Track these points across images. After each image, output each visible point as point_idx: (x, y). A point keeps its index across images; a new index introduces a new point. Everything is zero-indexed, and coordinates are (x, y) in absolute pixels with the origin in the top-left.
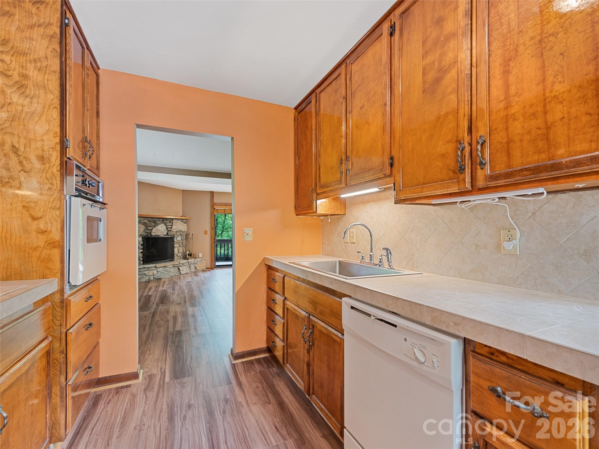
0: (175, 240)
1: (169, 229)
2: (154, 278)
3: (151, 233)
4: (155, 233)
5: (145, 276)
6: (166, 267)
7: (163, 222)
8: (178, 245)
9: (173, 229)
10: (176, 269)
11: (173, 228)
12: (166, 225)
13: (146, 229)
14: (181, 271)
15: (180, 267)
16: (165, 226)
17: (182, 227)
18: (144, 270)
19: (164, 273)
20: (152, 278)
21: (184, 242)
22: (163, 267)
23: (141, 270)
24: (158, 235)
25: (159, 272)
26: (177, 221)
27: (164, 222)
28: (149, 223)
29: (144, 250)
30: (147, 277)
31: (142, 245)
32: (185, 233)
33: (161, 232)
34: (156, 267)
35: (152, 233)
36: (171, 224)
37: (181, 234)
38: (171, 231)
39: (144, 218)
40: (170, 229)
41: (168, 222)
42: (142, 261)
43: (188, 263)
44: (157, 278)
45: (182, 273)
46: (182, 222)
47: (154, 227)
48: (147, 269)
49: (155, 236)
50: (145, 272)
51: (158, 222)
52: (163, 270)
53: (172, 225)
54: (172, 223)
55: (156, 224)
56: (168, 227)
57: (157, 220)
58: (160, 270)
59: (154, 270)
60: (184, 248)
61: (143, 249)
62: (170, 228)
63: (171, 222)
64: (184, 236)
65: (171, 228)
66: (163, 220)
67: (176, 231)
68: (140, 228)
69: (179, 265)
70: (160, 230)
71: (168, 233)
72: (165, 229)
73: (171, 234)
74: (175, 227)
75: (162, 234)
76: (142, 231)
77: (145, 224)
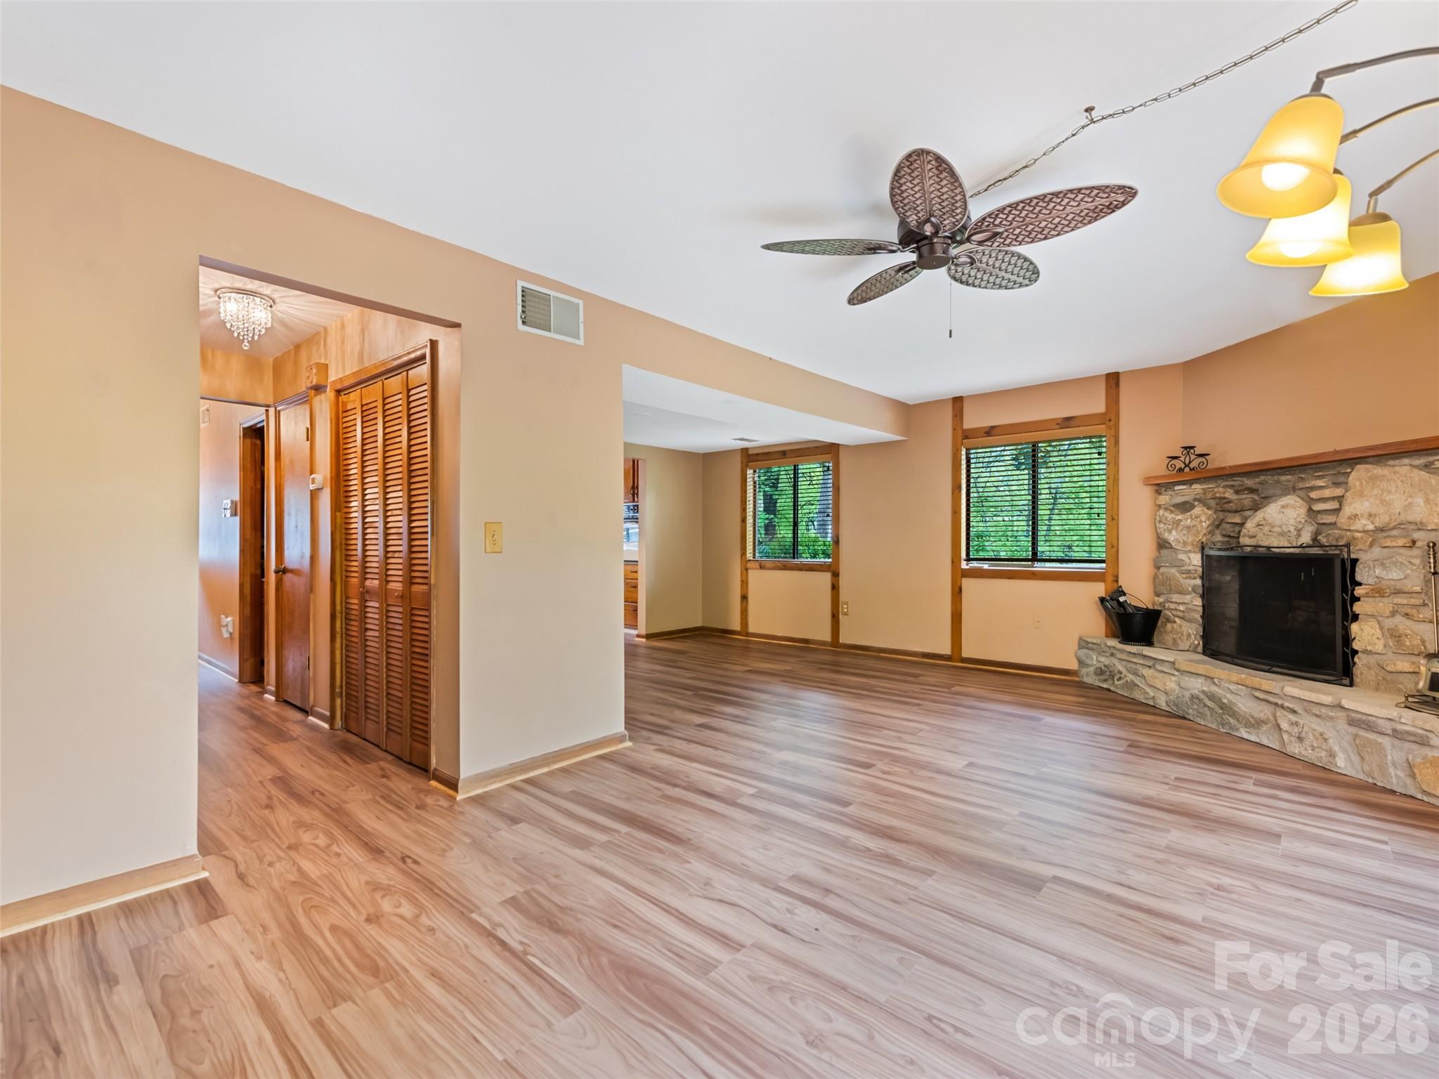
0: (1364, 574)
1: (1322, 519)
2: (1167, 703)
3: (1239, 538)
4: (1251, 537)
5: (1144, 685)
7: (1296, 488)
8: (1382, 608)
9: (1354, 517)
11: (1348, 510)
12: (1309, 499)
13: (1223, 520)
14: (1285, 737)
15: (1279, 713)
16: (1300, 503)
17: (1420, 501)
18: (1143, 662)
19: (1205, 705)
20: (1162, 702)
22: (1206, 678)
24: (1268, 548)
25: (1186, 689)
26: (1378, 470)
27: (1299, 485)
28: (1234, 497)
30: (1148, 690)
31: (1202, 582)
33: (1282, 534)
34: (1173, 665)
35: (1241, 540)
36: (1338, 492)
38: (1335, 526)
39: (1217, 482)
40: (1330, 519)
41: (1321, 483)
42: (1202, 637)
44: (1176, 709)
45: (1288, 750)
47: (1256, 508)
48: (1151, 664)
49: (1254, 548)
50: (1145, 672)
51: (1271, 491)
52: (1203, 692)
53: (1340, 499)
54: (1345, 485)
55: (1259, 497)
56: (1318, 507)
57: (1271, 478)
58: (1191, 685)
59: (1173, 675)
61: (1205, 595)
62: (1331, 512)
63: (1341, 480)
65: (1337, 512)
66: (1297, 476)
67: (1371, 527)
68: (1198, 520)
69: (1280, 702)
70: (1277, 522)
71: (1319, 537)
72: (1303, 521)
73: (1337, 540)
74: (1367, 504)
75: (1286, 544)
76: (1204, 531)
77: (1219, 503)
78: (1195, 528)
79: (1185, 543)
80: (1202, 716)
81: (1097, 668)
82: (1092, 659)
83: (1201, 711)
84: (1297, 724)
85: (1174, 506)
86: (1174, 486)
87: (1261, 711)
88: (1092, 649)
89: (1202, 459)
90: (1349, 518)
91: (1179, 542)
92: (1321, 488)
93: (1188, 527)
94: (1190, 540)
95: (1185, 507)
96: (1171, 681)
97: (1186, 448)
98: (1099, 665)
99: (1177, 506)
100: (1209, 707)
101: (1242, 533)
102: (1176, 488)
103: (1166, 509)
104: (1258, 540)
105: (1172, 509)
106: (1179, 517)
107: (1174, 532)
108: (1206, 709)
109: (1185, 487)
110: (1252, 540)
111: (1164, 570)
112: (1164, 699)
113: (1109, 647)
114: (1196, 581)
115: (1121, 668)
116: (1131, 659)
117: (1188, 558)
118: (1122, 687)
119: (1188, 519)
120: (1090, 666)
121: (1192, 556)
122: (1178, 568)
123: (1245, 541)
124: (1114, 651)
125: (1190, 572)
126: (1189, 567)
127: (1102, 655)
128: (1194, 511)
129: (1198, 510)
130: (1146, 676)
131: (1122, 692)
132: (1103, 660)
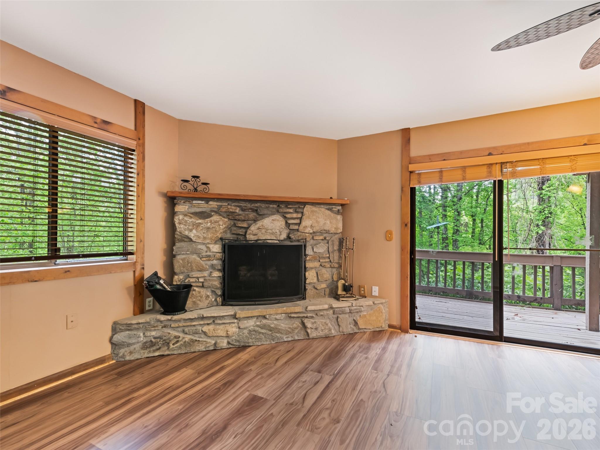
0: (309, 251)
1: (292, 227)
2: (229, 343)
3: (245, 235)
5: (204, 339)
6: (264, 317)
7: (278, 211)
8: (317, 264)
9: (305, 227)
10: (297, 323)
11: (304, 224)
12: (285, 217)
13: (235, 225)
14: (309, 331)
15: (306, 321)
16: (281, 219)
17: (328, 222)
18: (202, 322)
19: (260, 333)
20: (224, 343)
21: (335, 257)
22: (258, 317)
23: (194, 323)
24: (265, 241)
25: (245, 329)
26: (314, 209)
27: (281, 210)
28: (241, 212)
29: (225, 272)
30: (209, 340)
31: (221, 262)
32: (337, 236)
33: (273, 234)
34: (234, 316)
35: (247, 236)
36: (299, 215)
37: (325, 238)
38: (298, 230)
39: (230, 202)
40: (296, 227)
41: (291, 211)
42: (221, 296)
43: (331, 311)
44: (238, 344)
45: (311, 336)
46: (328, 212)
47: (255, 221)
48: (211, 321)
49: (256, 241)
50: (205, 329)
51: (266, 212)
52: (258, 326)
53: (301, 219)
54: (302, 213)
56: (290, 221)
57: (263, 205)
58: (247, 325)
59: (231, 323)
60: (334, 270)
61: (223, 270)
62: (296, 224)
63: (300, 210)
64: (333, 244)
65: (299, 224)
66: (278, 206)
67: (311, 231)
68: (217, 224)
69: (305, 315)
70: (270, 228)
71: (290, 235)
72: (283, 227)
73: (298, 237)
74: (311, 222)
75: (275, 238)
76: (221, 231)
77: (230, 215)
78: (214, 229)
79: (205, 238)
80: (260, 339)
81: (146, 343)
82: (139, 337)
83: (258, 337)
84: (315, 322)
86: (192, 200)
87: (294, 323)
88: (138, 329)
89: (205, 186)
90: (304, 227)
91: (199, 237)
92: (291, 213)
93: (209, 228)
94: (210, 236)
95: (203, 215)
96: (232, 327)
97: (194, 177)
98: (148, 339)
99: (196, 214)
100: (263, 333)
101: (248, 233)
102: (194, 202)
103: (185, 215)
104: (258, 237)
105: (191, 215)
106: (200, 221)
107: (194, 231)
108: (261, 335)
109: (203, 202)
110: (255, 236)
111: (184, 256)
112: (226, 341)
113: (161, 322)
114: (215, 262)
115: (177, 334)
116: (189, 324)
117: (208, 248)
118: (180, 348)
119: (207, 223)
120: (134, 344)
121: (211, 246)
122: (198, 254)
123: (250, 237)
124: (168, 323)
125: (209, 256)
126: (208, 253)
127: (150, 331)
128: (211, 218)
129: (215, 218)
130: (207, 331)
131: (179, 352)
132: (153, 333)
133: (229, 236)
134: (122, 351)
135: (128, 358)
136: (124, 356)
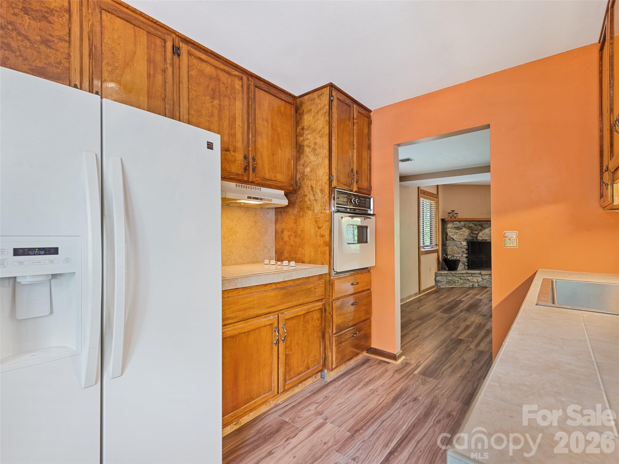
2: (478, 285)
3: (476, 237)
4: (481, 237)
5: (468, 282)
13: (472, 233)
18: (467, 275)
20: (476, 285)
23: (464, 275)
24: (485, 240)
25: (485, 279)
28: (474, 227)
29: (469, 255)
30: (470, 283)
31: (467, 250)
34: (480, 274)
35: (478, 238)
39: (469, 222)
42: (467, 266)
44: (482, 286)
47: (481, 230)
48: (471, 275)
49: (482, 240)
50: (468, 278)
51: (486, 226)
55: (482, 227)
57: (485, 223)
58: (486, 278)
59: (478, 276)
61: (468, 253)
68: (465, 232)
76: (466, 235)
77: (469, 228)
78: (463, 235)
79: (460, 239)
81: (447, 281)
82: (444, 279)
85: (454, 228)
88: (444, 276)
89: (456, 215)
91: (457, 238)
93: (461, 234)
94: (462, 238)
95: (458, 228)
96: (480, 278)
97: (452, 211)
99: (455, 228)
101: (478, 236)
102: (454, 223)
103: (451, 229)
104: (483, 238)
106: (457, 231)
107: (455, 236)
109: (458, 223)
111: (451, 247)
112: (477, 284)
113: (452, 273)
114: (464, 250)
115: (458, 279)
116: (462, 275)
117: (461, 243)
118: (459, 285)
119: (460, 232)
120: (443, 282)
121: (462, 242)
122: (457, 247)
123: (480, 238)
124: (454, 274)
125: (462, 247)
126: (461, 246)
127: (448, 277)
128: (462, 230)
129: (464, 229)
130: (469, 279)
131: (459, 287)
132: (450, 278)
133: (469, 238)
134: (439, 284)
135: (441, 287)
136: (440, 286)
